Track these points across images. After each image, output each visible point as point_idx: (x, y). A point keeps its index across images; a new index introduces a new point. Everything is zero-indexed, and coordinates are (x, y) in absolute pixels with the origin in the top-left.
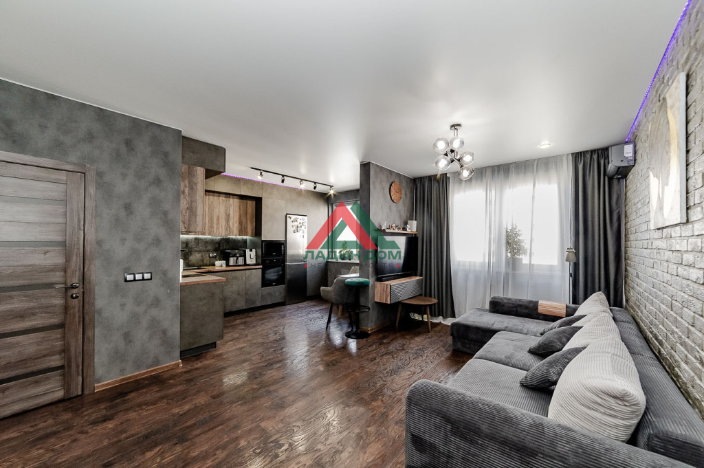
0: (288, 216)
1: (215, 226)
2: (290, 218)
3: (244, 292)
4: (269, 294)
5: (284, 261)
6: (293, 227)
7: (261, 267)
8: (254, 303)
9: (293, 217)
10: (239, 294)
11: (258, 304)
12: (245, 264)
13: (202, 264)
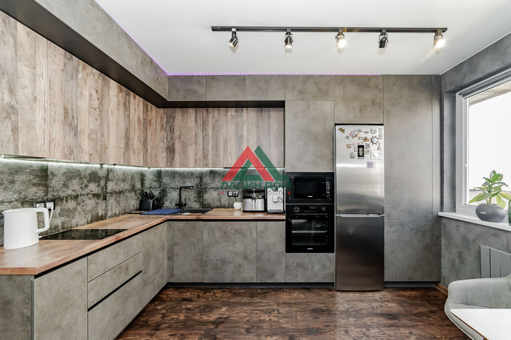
0: (338, 127)
1: (221, 153)
2: (342, 131)
3: (254, 255)
4: (299, 265)
5: (331, 210)
6: (349, 147)
7: (284, 217)
8: (272, 275)
9: (348, 129)
10: (245, 258)
11: (280, 278)
12: (265, 211)
13: (219, 204)
